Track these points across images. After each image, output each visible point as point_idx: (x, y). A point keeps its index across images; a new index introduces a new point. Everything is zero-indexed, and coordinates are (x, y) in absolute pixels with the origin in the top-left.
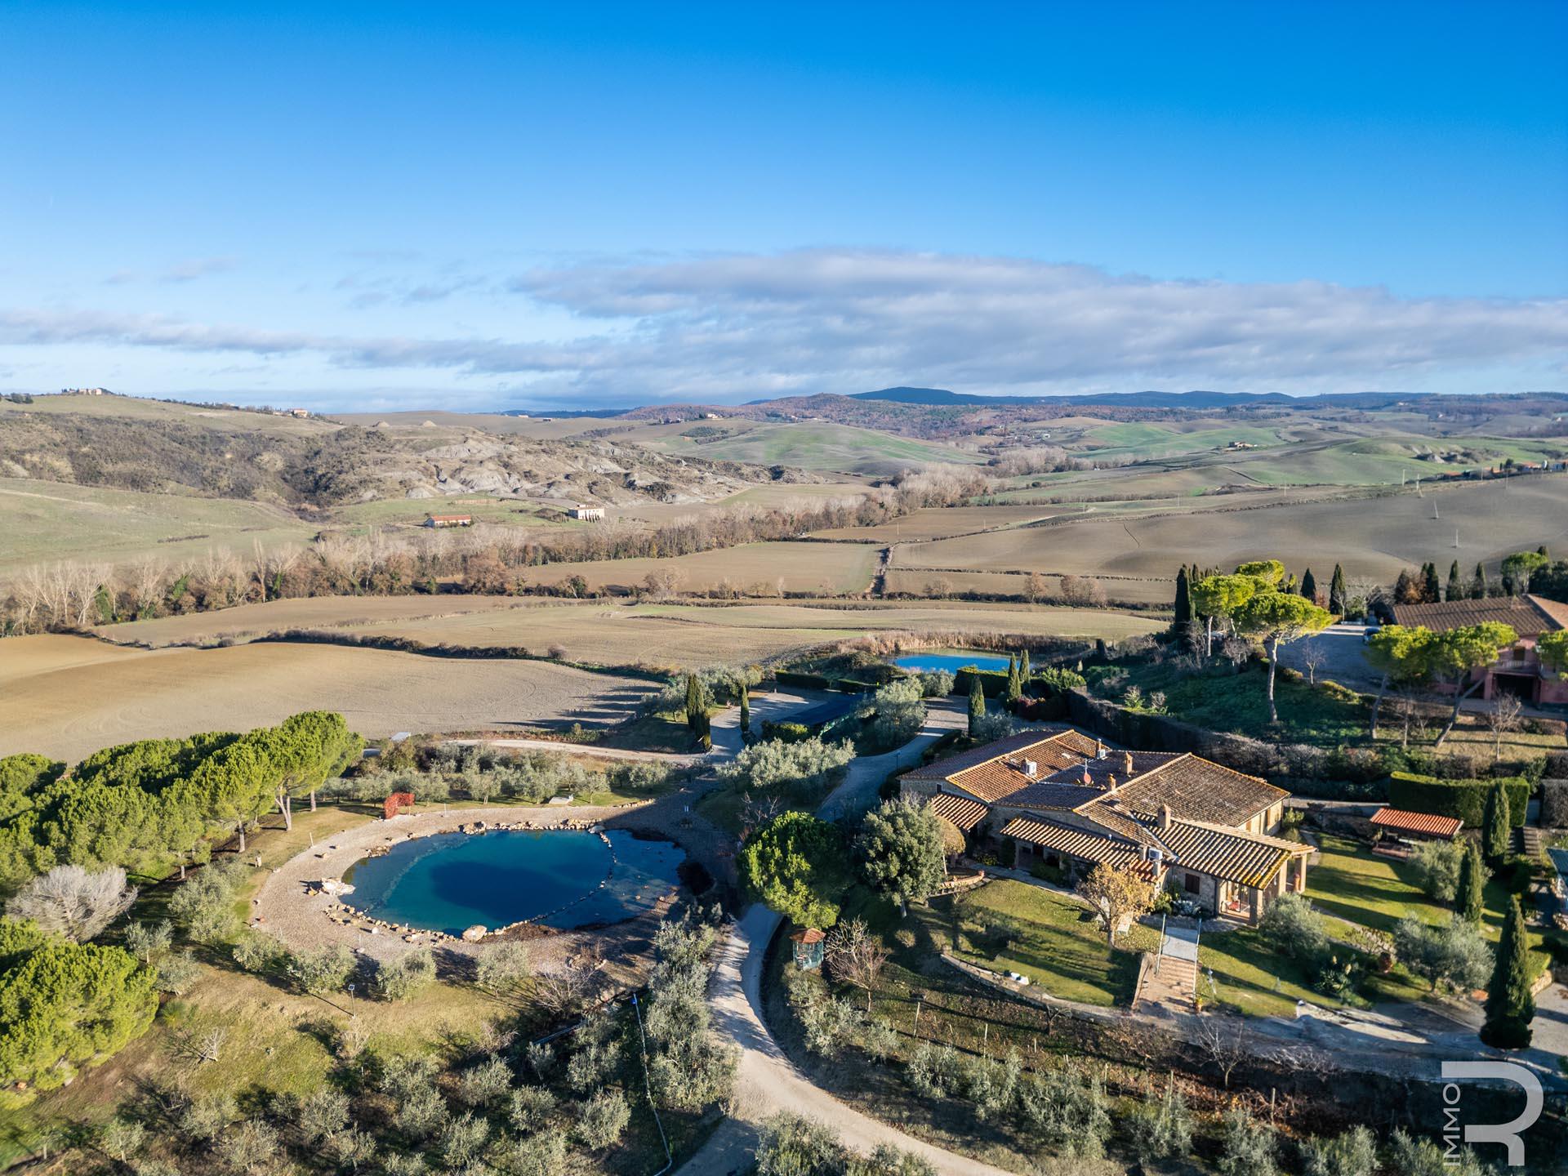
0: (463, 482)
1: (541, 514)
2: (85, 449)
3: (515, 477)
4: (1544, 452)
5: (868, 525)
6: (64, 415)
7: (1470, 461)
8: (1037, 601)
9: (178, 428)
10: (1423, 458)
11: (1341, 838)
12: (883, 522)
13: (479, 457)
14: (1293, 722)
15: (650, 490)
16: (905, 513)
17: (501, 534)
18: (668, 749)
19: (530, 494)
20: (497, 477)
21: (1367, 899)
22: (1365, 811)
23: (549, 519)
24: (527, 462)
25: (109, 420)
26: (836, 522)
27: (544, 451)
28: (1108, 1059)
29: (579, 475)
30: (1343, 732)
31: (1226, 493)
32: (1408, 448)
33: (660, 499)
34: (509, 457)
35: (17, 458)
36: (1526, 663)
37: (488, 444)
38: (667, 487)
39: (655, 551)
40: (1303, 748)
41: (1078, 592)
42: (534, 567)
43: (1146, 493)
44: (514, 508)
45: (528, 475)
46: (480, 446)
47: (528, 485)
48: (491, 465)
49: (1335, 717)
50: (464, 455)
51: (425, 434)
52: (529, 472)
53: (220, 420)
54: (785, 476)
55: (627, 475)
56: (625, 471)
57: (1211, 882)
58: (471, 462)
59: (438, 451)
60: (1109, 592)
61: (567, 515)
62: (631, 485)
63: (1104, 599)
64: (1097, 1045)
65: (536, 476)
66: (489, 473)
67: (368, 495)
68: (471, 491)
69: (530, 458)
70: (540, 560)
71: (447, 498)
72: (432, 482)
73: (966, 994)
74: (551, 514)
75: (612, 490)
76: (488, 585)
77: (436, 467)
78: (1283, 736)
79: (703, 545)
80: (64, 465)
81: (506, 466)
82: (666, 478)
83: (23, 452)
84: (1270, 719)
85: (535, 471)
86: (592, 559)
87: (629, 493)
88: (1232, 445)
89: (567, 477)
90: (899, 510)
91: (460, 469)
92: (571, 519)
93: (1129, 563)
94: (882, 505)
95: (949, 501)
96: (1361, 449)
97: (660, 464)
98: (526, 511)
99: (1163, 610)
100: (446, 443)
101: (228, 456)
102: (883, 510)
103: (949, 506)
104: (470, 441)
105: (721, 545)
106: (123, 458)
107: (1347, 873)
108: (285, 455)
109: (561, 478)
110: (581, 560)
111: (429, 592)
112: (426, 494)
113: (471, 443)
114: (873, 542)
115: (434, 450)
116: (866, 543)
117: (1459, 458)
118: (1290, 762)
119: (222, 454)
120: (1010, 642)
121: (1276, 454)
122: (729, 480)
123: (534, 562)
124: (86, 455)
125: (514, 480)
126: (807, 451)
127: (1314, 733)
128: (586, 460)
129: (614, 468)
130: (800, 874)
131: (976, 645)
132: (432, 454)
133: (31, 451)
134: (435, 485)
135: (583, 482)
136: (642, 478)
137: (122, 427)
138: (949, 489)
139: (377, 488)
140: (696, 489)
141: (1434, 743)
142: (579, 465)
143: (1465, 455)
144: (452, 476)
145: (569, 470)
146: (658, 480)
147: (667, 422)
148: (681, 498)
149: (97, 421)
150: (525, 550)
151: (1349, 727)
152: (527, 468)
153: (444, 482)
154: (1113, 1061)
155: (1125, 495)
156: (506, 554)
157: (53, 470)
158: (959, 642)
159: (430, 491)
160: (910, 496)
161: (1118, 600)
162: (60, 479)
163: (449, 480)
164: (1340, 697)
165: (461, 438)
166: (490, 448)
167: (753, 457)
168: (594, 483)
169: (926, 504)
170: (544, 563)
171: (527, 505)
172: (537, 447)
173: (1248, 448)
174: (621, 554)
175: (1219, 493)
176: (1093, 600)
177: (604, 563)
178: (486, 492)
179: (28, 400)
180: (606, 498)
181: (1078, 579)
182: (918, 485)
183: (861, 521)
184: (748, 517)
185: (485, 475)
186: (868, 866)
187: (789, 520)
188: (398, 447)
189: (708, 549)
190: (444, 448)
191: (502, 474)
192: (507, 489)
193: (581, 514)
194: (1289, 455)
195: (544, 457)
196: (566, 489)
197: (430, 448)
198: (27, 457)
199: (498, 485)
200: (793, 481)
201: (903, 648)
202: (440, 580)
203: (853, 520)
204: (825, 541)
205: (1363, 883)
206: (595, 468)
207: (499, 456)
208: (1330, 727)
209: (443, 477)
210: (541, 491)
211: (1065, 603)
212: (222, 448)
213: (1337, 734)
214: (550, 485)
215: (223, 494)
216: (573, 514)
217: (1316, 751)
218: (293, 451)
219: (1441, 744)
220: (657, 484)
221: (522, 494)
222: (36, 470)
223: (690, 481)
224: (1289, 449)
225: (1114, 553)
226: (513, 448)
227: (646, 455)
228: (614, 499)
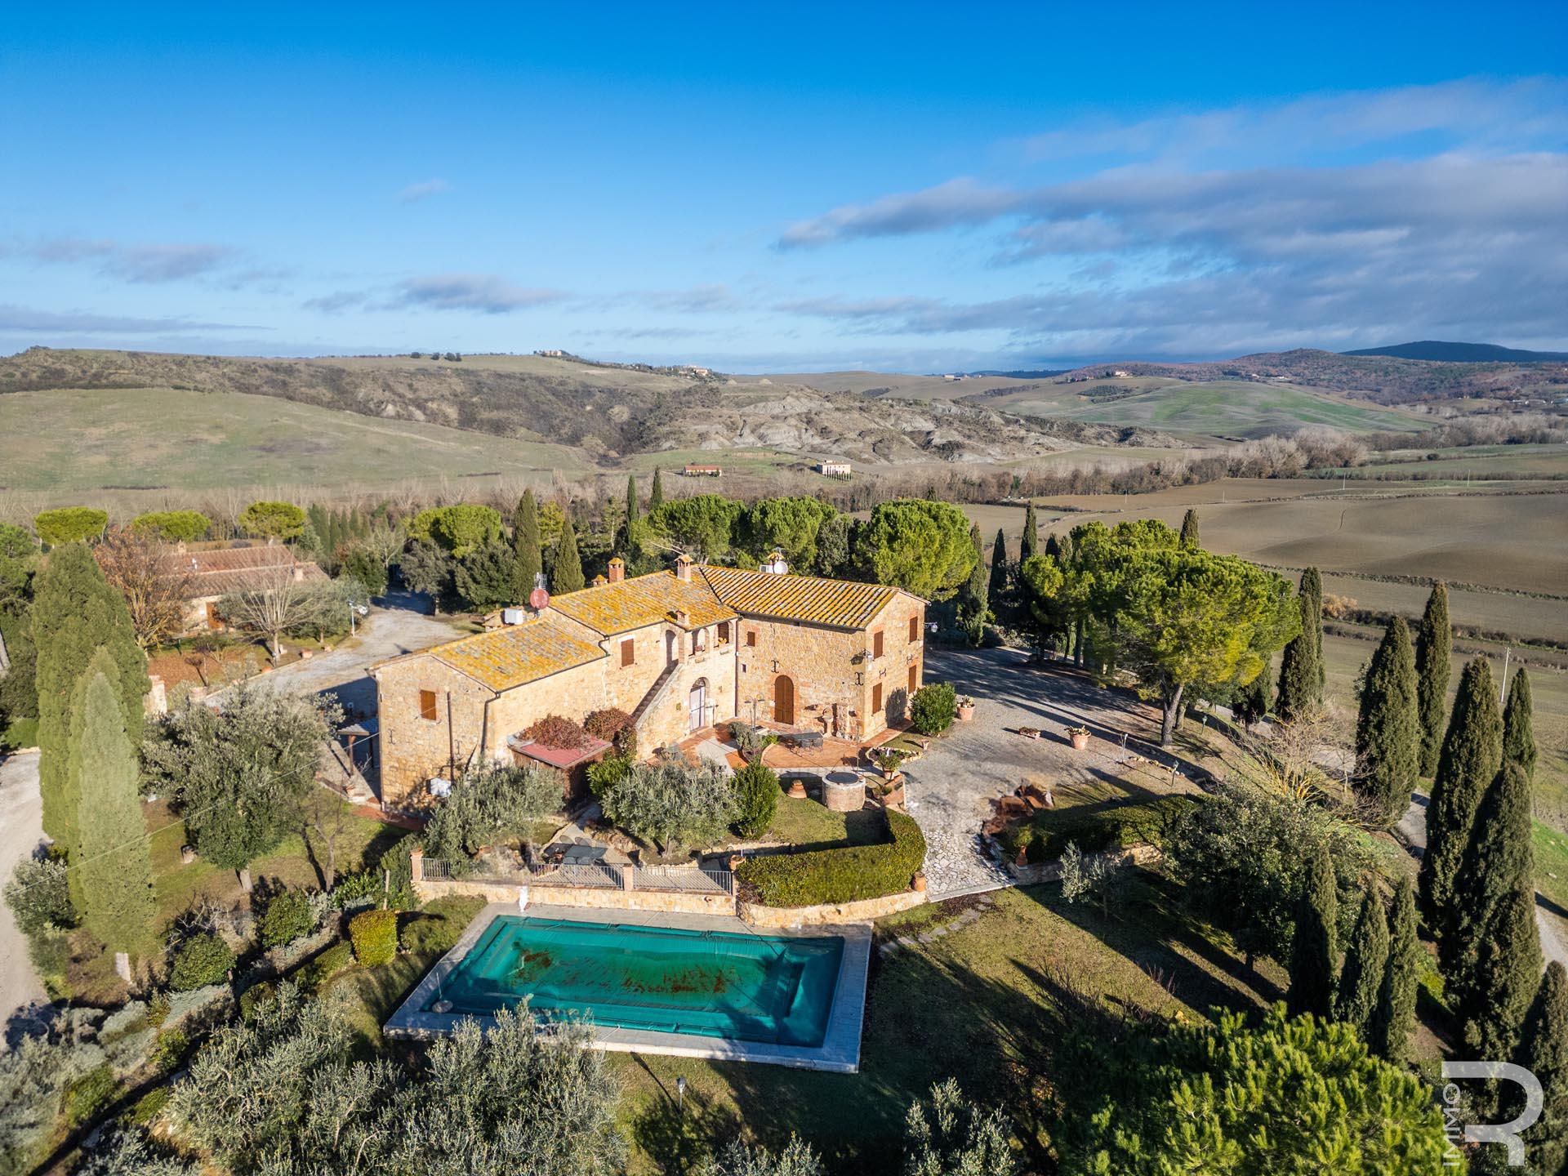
2: (474, 400)
3: (811, 432)
6: (477, 371)
9: (562, 383)
13: (788, 413)
15: (942, 448)
20: (793, 432)
24: (833, 420)
25: (509, 376)
29: (877, 432)
33: (946, 458)
34: (818, 414)
35: (421, 406)
37: (806, 401)
38: (961, 446)
45: (823, 431)
46: (795, 403)
48: (793, 421)
50: (777, 411)
51: (755, 391)
52: (828, 428)
53: (599, 377)
54: (1133, 438)
58: (778, 418)
59: (756, 407)
61: (812, 469)
62: (925, 444)
66: (788, 428)
67: (667, 445)
68: (760, 445)
69: (837, 414)
71: (732, 450)
75: (896, 448)
77: (745, 422)
80: (452, 412)
81: (809, 422)
82: (969, 438)
83: (426, 401)
85: (834, 427)
87: (915, 452)
91: (765, 424)
92: (814, 474)
95: (1272, 471)
100: (765, 399)
101: (588, 408)
106: (498, 407)
108: (631, 408)
113: (789, 399)
115: (752, 407)
119: (583, 406)
122: (1054, 441)
124: (473, 404)
125: (807, 436)
132: (749, 409)
133: (433, 400)
136: (944, 436)
137: (517, 382)
139: (679, 441)
140: (996, 450)
142: (885, 423)
144: (753, 431)
145: (869, 427)
146: (959, 439)
147: (1073, 380)
148: (968, 458)
149: (500, 376)
152: (827, 425)
153: (742, 435)
157: (446, 416)
159: (721, 443)
162: (447, 422)
163: (748, 434)
165: (783, 395)
166: (803, 405)
168: (885, 440)
178: (774, 446)
179: (458, 359)
185: (783, 430)
188: (724, 402)
190: (762, 404)
191: (799, 430)
192: (795, 444)
195: (854, 415)
197: (751, 404)
198: (429, 404)
199: (789, 440)
200: (1140, 444)
206: (904, 425)
207: (809, 412)
209: (742, 432)
212: (586, 401)
215: (559, 441)
216: (818, 469)
218: (641, 405)
220: (954, 443)
222: (432, 417)
223: (1001, 441)
228: (891, 457)
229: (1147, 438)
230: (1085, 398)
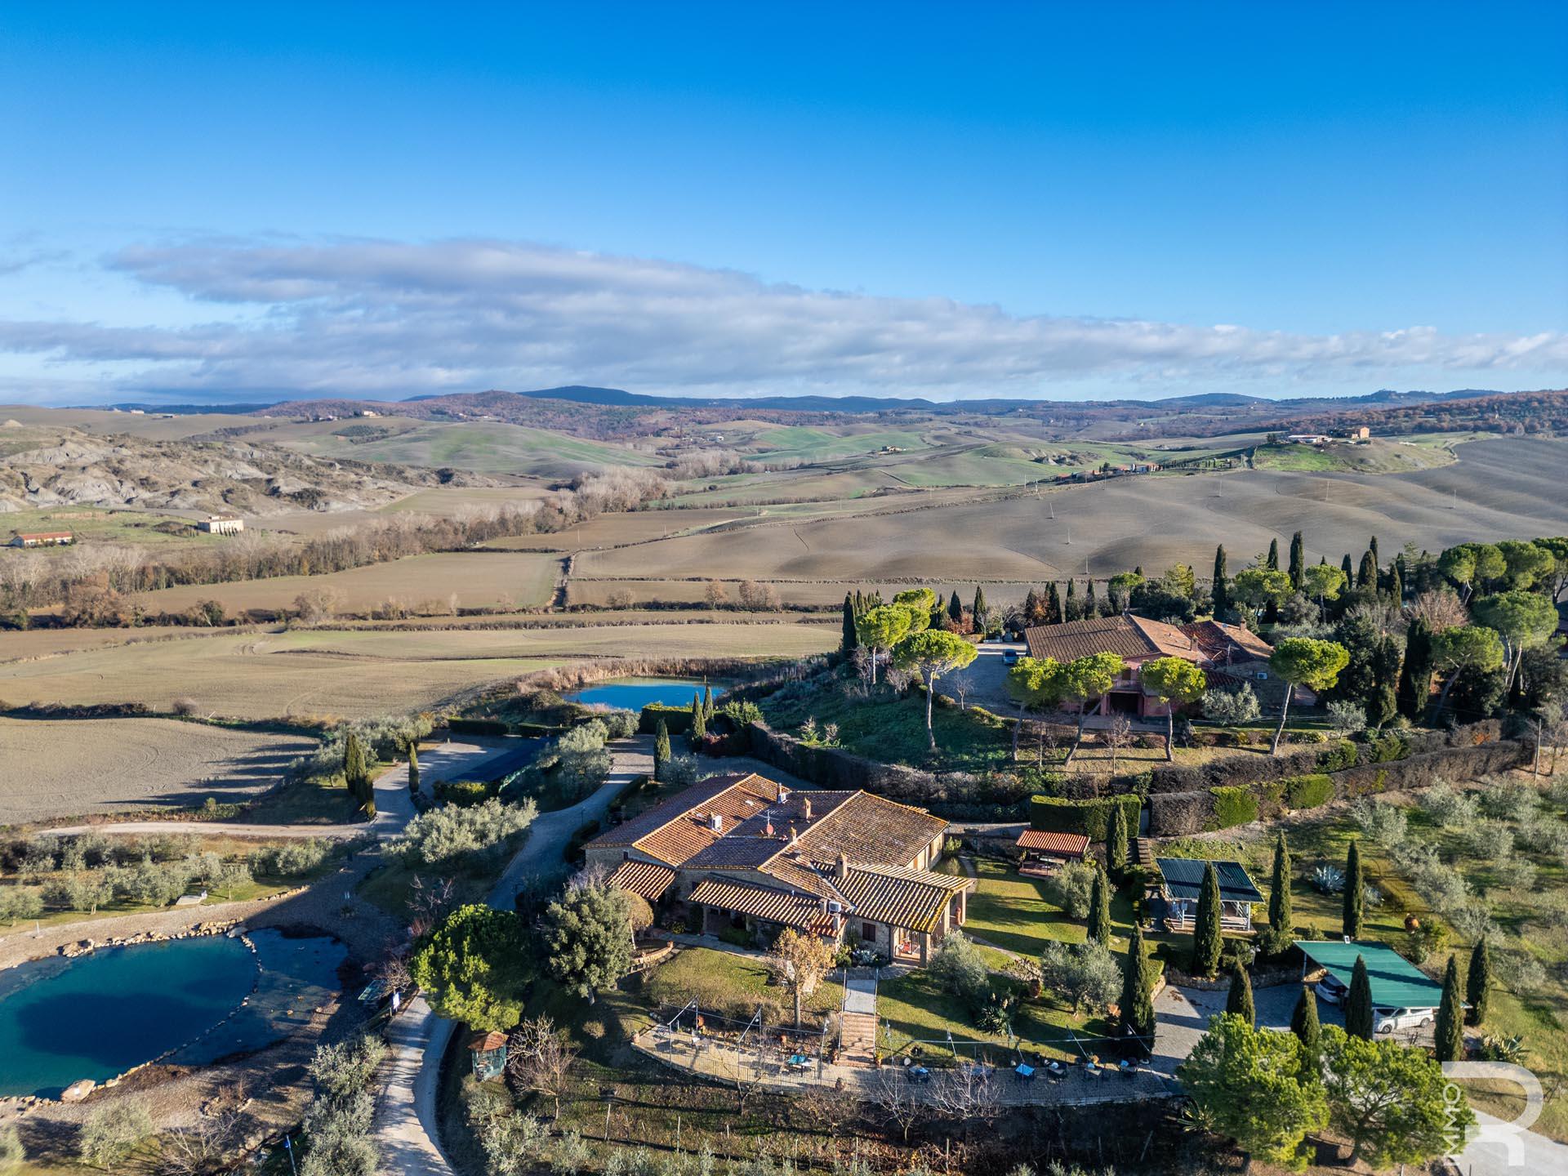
0: (61, 492)
1: (163, 528)
3: (128, 485)
4: (1132, 454)
5: (547, 531)
7: (1076, 463)
8: (718, 607)
10: (1039, 460)
11: (993, 861)
12: (563, 528)
13: (81, 462)
14: (948, 748)
15: (299, 497)
16: (585, 519)
17: (111, 555)
18: (324, 820)
19: (148, 505)
20: (105, 486)
21: (1017, 923)
22: (1011, 832)
23: (173, 533)
24: (143, 468)
26: (513, 529)
27: (164, 454)
28: (798, 1131)
29: (210, 481)
30: (990, 756)
31: (881, 495)
32: (1027, 452)
33: (311, 507)
34: (120, 462)
36: (1132, 682)
37: (93, 447)
38: (319, 494)
39: (306, 566)
40: (958, 775)
41: (756, 597)
42: (155, 592)
43: (812, 496)
44: (128, 521)
45: (144, 483)
46: (81, 450)
47: (146, 495)
48: (97, 472)
49: (983, 741)
50: (62, 460)
51: (7, 436)
52: (147, 479)
54: (455, 479)
55: (269, 481)
56: (266, 476)
57: (886, 930)
58: (71, 468)
59: (26, 456)
60: (785, 596)
61: (196, 528)
62: (275, 492)
63: (779, 603)
64: (787, 1118)
65: (156, 483)
66: (94, 481)
68: (71, 503)
69: (147, 462)
70: (163, 583)
71: (39, 512)
72: (19, 492)
73: (657, 1082)
74: (175, 528)
75: (252, 498)
76: (96, 615)
77: (25, 475)
78: (941, 762)
79: (363, 559)
81: (116, 472)
82: (317, 484)
84: (929, 747)
85: (153, 478)
86: (229, 579)
87: (273, 502)
88: (885, 449)
89: (195, 484)
90: (580, 516)
91: (57, 477)
92: (201, 533)
93: (799, 567)
94: (561, 511)
95: (629, 505)
96: (991, 455)
97: (309, 468)
98: (144, 525)
99: (831, 611)
102: (561, 517)
103: (629, 511)
104: (68, 444)
105: (384, 559)
107: (999, 897)
109: (187, 485)
110: (215, 581)
111: (19, 628)
112: (11, 508)
113: (69, 446)
114: (553, 551)
115: (21, 455)
116: (546, 551)
117: (1068, 460)
118: (948, 789)
120: (694, 667)
121: (922, 458)
122: (390, 484)
123: (156, 585)
125: (127, 489)
126: (478, 452)
127: (966, 757)
128: (219, 465)
129: (255, 473)
130: (477, 977)
131: (661, 672)
132: (18, 459)
134: (23, 496)
135: (216, 490)
136: (288, 484)
138: (629, 493)
140: (352, 495)
141: (1063, 762)
142: (210, 470)
143: (1072, 458)
144: (45, 486)
145: (197, 476)
146: (307, 486)
147: (316, 420)
148: (336, 506)
150: (143, 572)
151: (995, 750)
152: (144, 475)
153: (36, 492)
154: (803, 1132)
155: (794, 497)
156: (119, 579)
158: (643, 670)
159: (17, 504)
160: (589, 501)
161: (791, 603)
163: (42, 490)
164: (986, 721)
165: (57, 440)
166: (94, 452)
167: (419, 459)
168: (229, 491)
169: (606, 508)
170: (169, 586)
171: (144, 517)
172: (155, 450)
173: (898, 452)
174: (265, 573)
175: (875, 495)
176: (769, 605)
177: (245, 583)
178: (91, 503)
180: (245, 507)
181: (754, 585)
182: (597, 489)
183: (539, 528)
184: (413, 528)
185: (88, 484)
186: (553, 961)
187: (461, 529)
189: (369, 563)
190: (36, 452)
191: (111, 482)
192: (118, 499)
193: (214, 527)
194: (932, 458)
195: (165, 462)
196: (194, 498)
197: (14, 452)
199: (107, 495)
200: (464, 485)
201: (588, 679)
202: (33, 611)
203: (531, 528)
204: (502, 551)
205: (1013, 907)
206: (229, 473)
207: (107, 461)
208: (980, 751)
209: (33, 487)
210: (163, 500)
211: (744, 609)
213: (985, 758)
214: (173, 494)
216: (204, 528)
217: (969, 778)
219: (1070, 762)
220: (306, 490)
221: (137, 505)
223: (346, 486)
224: (933, 453)
225: (786, 557)
226: (124, 451)
227: (292, 457)
228: (254, 509)
229: (467, 479)
230: (342, 438)
